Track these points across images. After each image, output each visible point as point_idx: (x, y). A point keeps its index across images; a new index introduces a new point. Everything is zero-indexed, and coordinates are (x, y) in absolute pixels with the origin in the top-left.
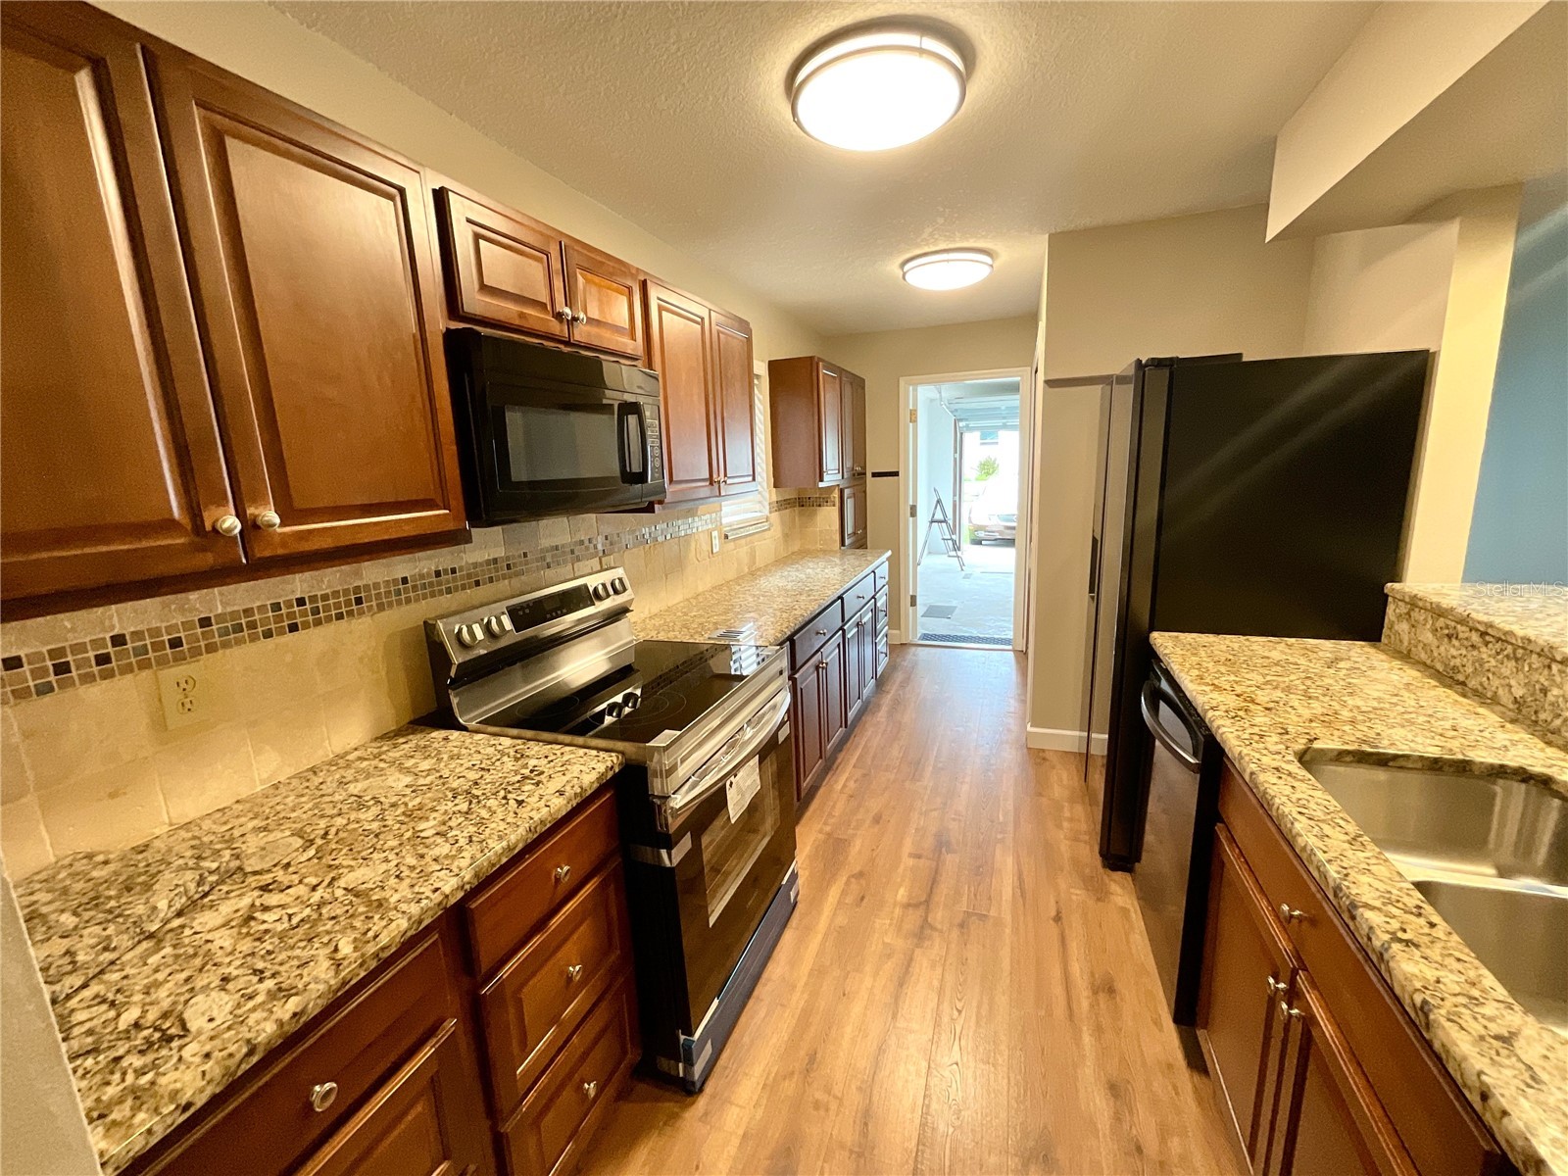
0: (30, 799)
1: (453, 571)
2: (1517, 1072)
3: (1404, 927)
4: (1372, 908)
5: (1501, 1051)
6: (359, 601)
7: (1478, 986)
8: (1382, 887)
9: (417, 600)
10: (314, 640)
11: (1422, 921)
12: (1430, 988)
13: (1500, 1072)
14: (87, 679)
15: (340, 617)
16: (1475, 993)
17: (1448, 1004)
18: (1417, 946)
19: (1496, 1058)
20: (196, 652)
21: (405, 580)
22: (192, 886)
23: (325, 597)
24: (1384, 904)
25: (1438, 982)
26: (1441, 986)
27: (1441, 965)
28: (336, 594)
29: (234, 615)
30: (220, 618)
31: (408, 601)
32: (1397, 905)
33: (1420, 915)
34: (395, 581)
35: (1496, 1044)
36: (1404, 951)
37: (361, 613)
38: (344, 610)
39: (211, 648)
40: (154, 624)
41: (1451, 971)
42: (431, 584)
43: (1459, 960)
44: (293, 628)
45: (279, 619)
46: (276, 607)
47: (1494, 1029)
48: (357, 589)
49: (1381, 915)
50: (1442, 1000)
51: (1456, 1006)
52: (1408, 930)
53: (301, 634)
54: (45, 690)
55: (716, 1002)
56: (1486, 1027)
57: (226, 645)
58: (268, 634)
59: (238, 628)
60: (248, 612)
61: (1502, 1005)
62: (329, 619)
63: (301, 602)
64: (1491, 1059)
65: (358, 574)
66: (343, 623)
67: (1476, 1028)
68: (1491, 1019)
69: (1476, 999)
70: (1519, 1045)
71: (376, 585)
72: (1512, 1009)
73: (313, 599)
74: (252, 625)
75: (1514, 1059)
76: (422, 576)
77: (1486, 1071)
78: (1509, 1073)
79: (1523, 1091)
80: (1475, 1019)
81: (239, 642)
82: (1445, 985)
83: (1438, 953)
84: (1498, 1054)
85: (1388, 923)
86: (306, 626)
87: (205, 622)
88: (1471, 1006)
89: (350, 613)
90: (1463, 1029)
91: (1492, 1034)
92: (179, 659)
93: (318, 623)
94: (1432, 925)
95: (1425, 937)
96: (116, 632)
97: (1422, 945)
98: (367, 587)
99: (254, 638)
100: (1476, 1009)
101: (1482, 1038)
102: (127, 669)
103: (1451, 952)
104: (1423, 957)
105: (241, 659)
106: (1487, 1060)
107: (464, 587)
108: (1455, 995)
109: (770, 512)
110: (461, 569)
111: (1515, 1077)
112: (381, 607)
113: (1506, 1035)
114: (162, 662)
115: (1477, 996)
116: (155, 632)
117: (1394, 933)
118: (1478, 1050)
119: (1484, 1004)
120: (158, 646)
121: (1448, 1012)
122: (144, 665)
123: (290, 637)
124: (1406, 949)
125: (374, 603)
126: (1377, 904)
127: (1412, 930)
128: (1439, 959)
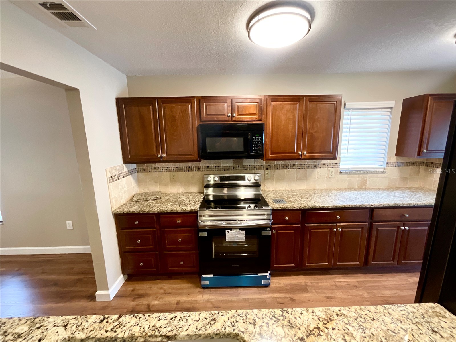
0: (158, 183)
1: (219, 167)
2: (58, 323)
3: (108, 323)
4: (118, 318)
5: (64, 324)
6: (199, 169)
7: (81, 330)
8: (128, 325)
9: (210, 171)
10: (191, 173)
11: (109, 329)
12: (86, 318)
13: (60, 320)
14: (164, 171)
15: (195, 171)
16: (80, 328)
17: (80, 319)
18: (100, 323)
19: (63, 321)
20: (175, 171)
21: (208, 167)
22: (154, 198)
23: (193, 167)
24: (120, 322)
25: (87, 321)
26: (86, 321)
27: (92, 325)
28: (195, 167)
29: (181, 167)
30: (179, 167)
31: (208, 170)
32: (118, 326)
33: (112, 330)
34: (206, 167)
35: (66, 324)
36: (100, 318)
37: (199, 171)
38: (196, 170)
39: (177, 171)
40: (171, 166)
41: (89, 326)
42: (214, 168)
43: (91, 331)
44: (188, 171)
45: (186, 169)
46: (186, 167)
47: (69, 326)
48: (199, 167)
49: (115, 319)
50: (82, 319)
51: (79, 321)
52: (107, 323)
53: (189, 172)
54: (161, 172)
55: (212, 276)
56: (70, 324)
57: (179, 171)
58: (185, 171)
59: (181, 169)
60: (182, 167)
61: (73, 332)
62: (194, 171)
63: (190, 167)
64: (63, 320)
65: (199, 164)
66: (196, 172)
67: (71, 322)
68: (72, 327)
69: (78, 327)
70: (63, 329)
71: (203, 167)
72: (71, 334)
73: (192, 167)
74: (183, 169)
75: (61, 325)
76: (212, 167)
77: (62, 317)
78: (59, 321)
79: (54, 322)
80: (73, 323)
81: (181, 171)
82: (85, 322)
83: (96, 326)
84: (64, 322)
85: (111, 319)
86: (190, 171)
87: (177, 168)
88: (77, 324)
89: (197, 171)
90: (73, 319)
91: (68, 324)
92: (174, 172)
93: (192, 171)
94: (107, 331)
95: (103, 326)
96: (168, 167)
97: (100, 324)
98: (201, 167)
99: (183, 171)
100: (75, 325)
101: (69, 321)
102: (168, 171)
103: (94, 331)
104: (96, 322)
105: (180, 174)
106: (64, 319)
107: (221, 170)
108: (81, 323)
109: (387, 167)
110: (221, 167)
111: (58, 322)
112: (203, 171)
113: (66, 328)
114: (172, 172)
115: (79, 328)
116: (172, 168)
117: (107, 319)
118: (67, 319)
119: (76, 328)
120: (172, 169)
121: (78, 318)
122: (170, 171)
123: (187, 172)
124: (100, 319)
125: (202, 170)
126: (120, 320)
127: (107, 324)
128: (94, 325)
